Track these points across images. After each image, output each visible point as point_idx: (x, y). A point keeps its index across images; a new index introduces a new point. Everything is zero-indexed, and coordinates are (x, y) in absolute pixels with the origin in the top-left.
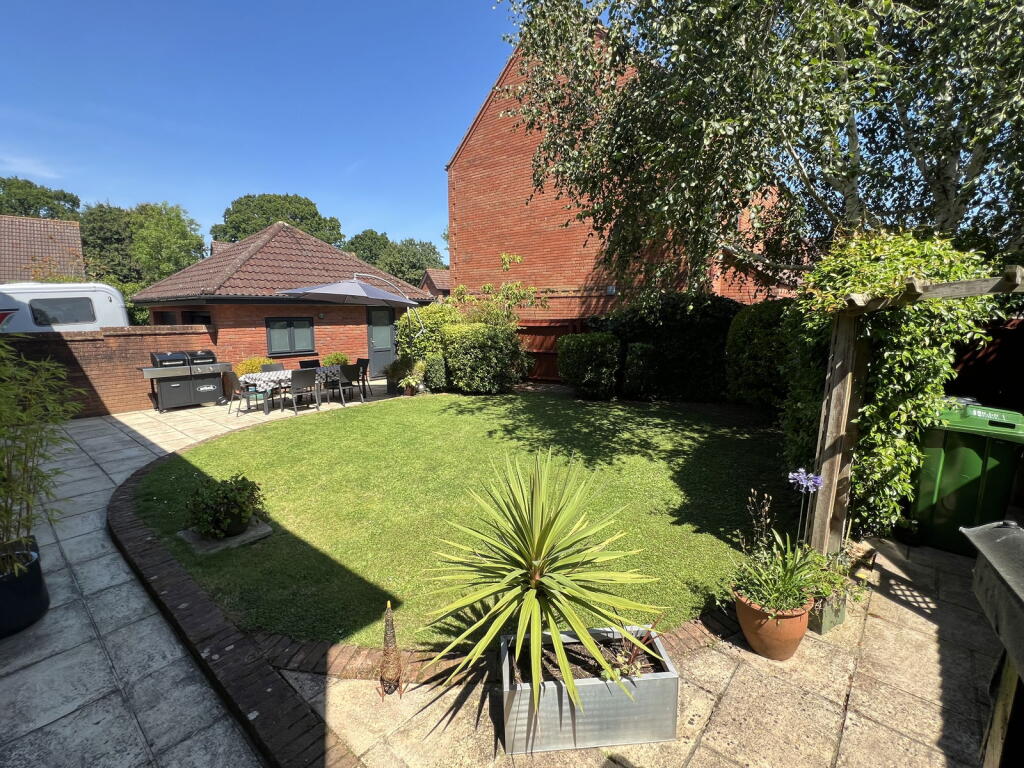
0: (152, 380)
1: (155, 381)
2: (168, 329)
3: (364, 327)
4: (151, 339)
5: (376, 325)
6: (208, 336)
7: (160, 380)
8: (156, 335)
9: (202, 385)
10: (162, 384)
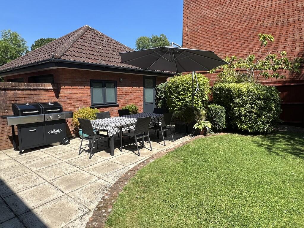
0: (13, 126)
1: (16, 127)
2: (25, 85)
3: (141, 89)
4: (11, 93)
5: (147, 88)
6: (53, 92)
7: (20, 127)
8: (16, 89)
9: (52, 129)
10: (22, 129)
